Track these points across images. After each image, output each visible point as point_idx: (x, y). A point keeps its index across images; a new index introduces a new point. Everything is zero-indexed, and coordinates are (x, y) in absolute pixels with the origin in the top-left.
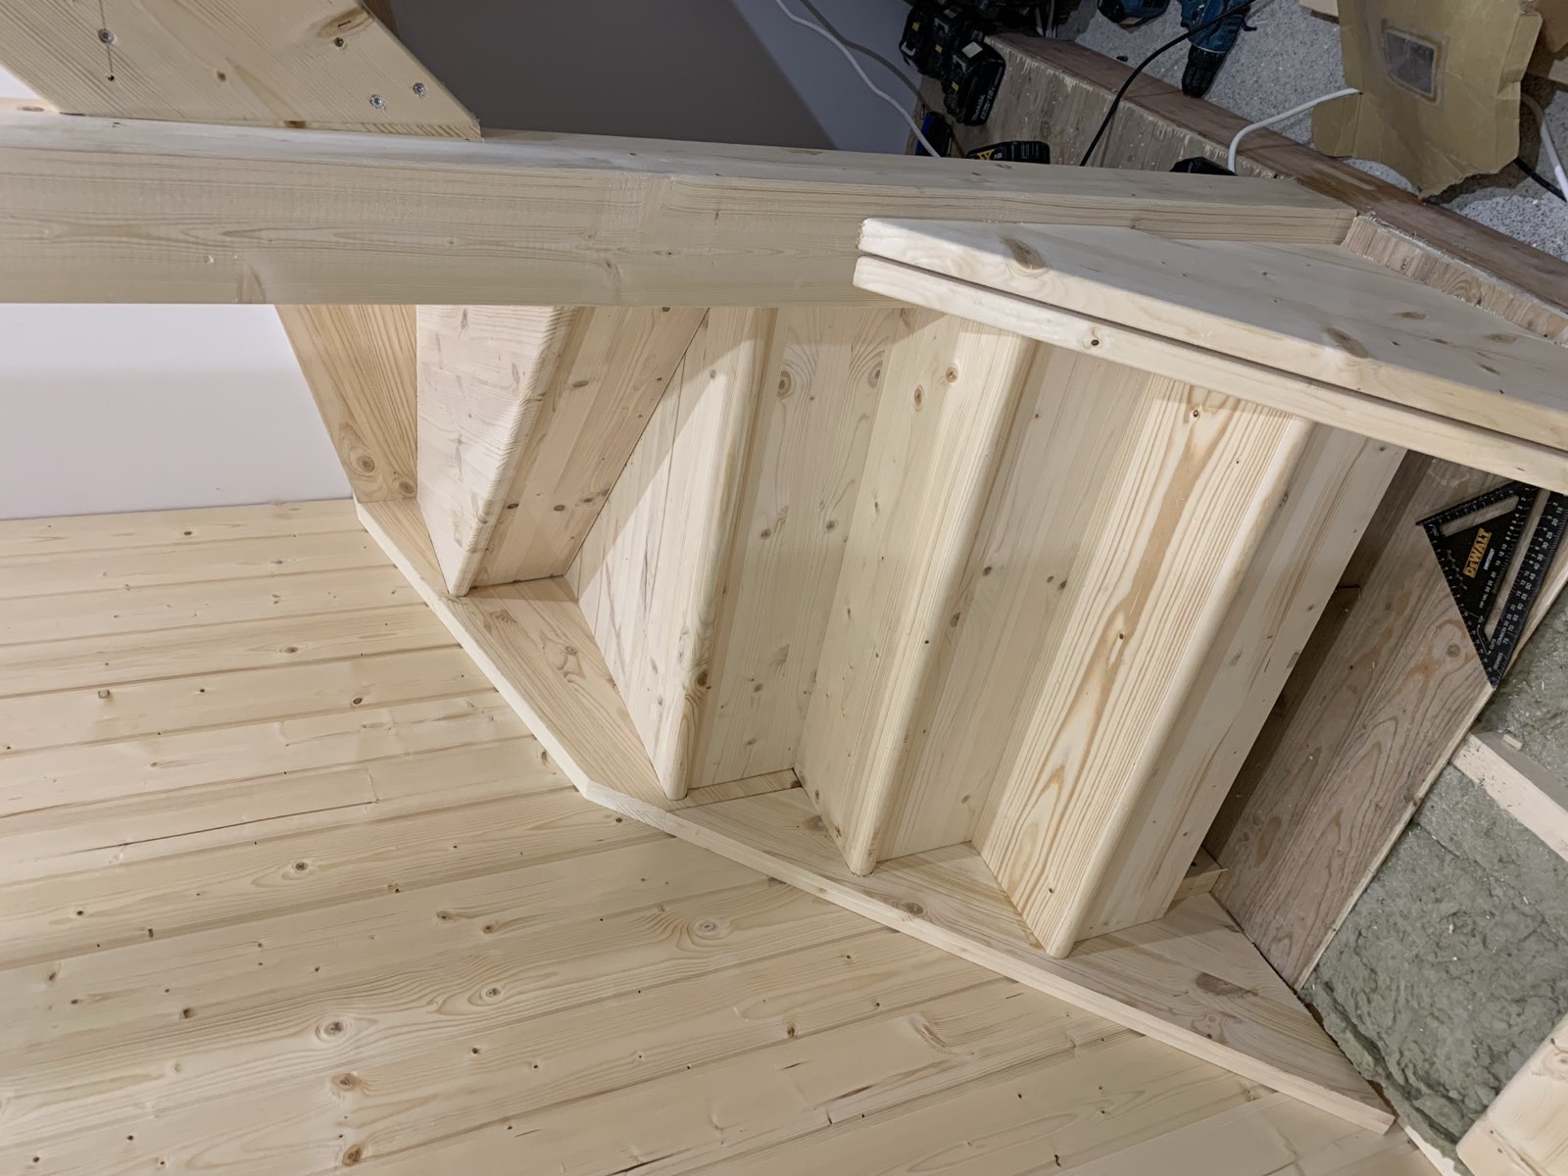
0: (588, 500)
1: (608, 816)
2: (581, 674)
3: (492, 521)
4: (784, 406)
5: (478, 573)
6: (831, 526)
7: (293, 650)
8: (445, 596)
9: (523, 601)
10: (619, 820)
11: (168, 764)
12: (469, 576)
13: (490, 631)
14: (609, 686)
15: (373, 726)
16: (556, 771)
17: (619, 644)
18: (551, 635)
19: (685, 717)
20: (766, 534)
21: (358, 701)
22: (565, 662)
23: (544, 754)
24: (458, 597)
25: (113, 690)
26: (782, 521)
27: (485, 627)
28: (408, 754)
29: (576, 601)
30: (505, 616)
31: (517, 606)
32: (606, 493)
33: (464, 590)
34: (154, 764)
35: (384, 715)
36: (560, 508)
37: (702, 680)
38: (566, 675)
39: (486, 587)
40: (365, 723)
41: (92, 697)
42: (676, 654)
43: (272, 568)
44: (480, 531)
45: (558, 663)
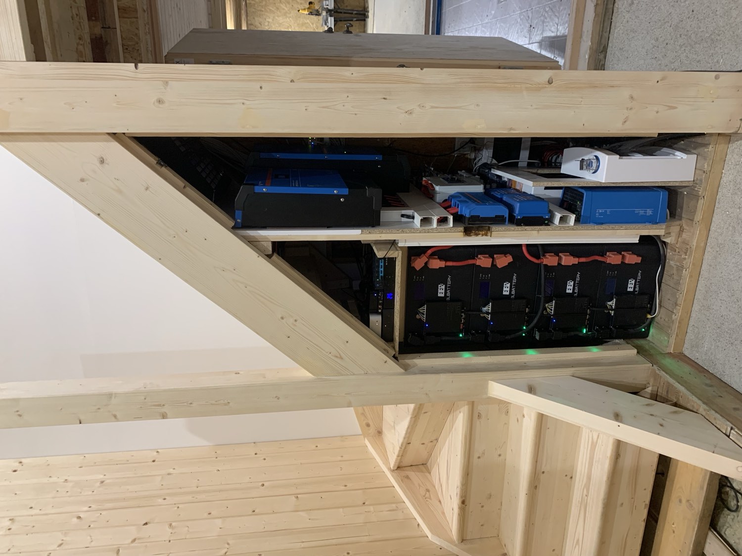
0: (431, 442)
1: (437, 547)
2: (430, 498)
3: (403, 448)
4: (480, 422)
5: (400, 463)
6: (500, 455)
7: (346, 486)
8: (389, 469)
9: (413, 473)
10: (441, 549)
11: (313, 519)
12: (397, 464)
13: (403, 482)
14: (439, 504)
15: (368, 512)
16: (422, 531)
17: (442, 489)
18: (421, 485)
19: (459, 514)
20: (479, 458)
21: (364, 503)
22: (426, 493)
23: (418, 525)
24: (394, 470)
25: (299, 496)
26: (484, 453)
27: (402, 481)
28: (378, 521)
29: (430, 473)
30: (407, 477)
31: (412, 474)
32: (437, 440)
33: (396, 468)
34: (310, 519)
35: (372, 508)
36: (423, 444)
37: (463, 502)
38: (426, 498)
39: (402, 467)
40: (366, 511)
41: (293, 498)
42: (456, 494)
43: (340, 458)
44: (400, 451)
45: (424, 494)
